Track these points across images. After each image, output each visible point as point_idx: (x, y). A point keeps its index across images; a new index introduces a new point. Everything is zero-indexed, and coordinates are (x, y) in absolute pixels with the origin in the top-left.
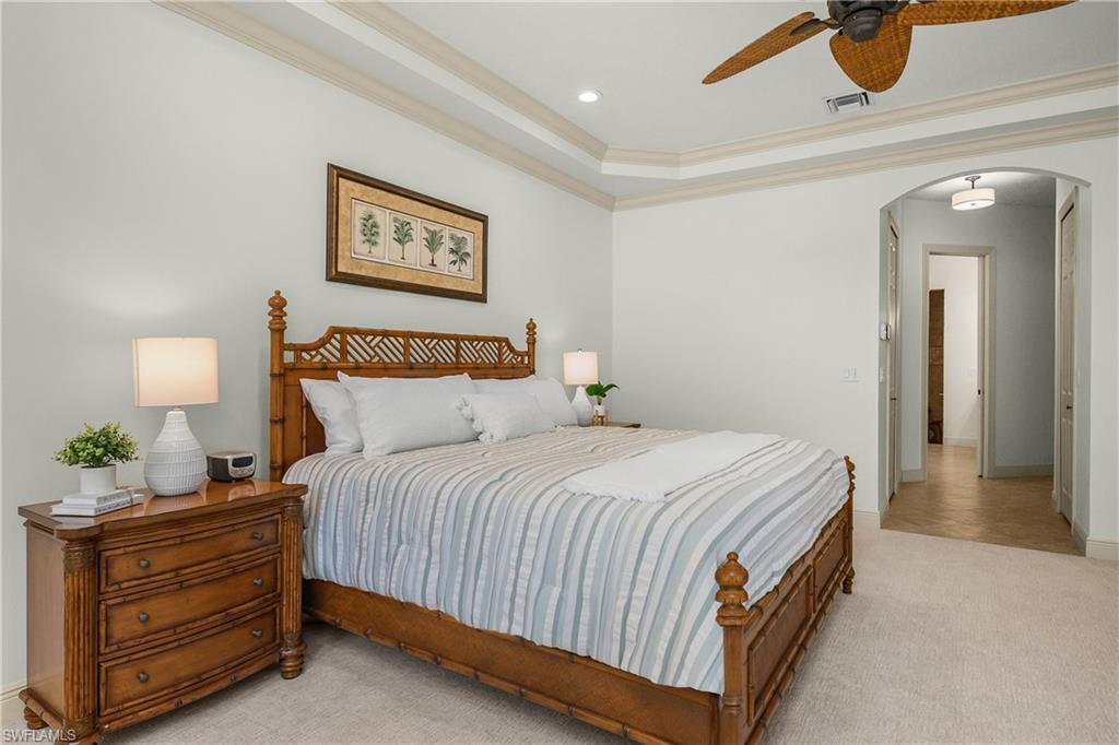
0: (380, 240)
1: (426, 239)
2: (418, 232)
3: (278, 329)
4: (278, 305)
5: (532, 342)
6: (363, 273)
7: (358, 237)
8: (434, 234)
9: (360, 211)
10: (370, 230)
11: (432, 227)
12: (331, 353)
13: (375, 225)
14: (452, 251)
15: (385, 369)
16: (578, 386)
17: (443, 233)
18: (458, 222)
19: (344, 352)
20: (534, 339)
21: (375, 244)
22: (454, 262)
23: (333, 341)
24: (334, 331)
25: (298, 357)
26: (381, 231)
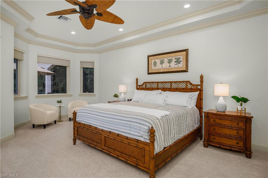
0: (157, 65)
1: (168, 61)
2: (166, 60)
3: (137, 83)
4: (137, 80)
5: (202, 81)
6: (153, 72)
7: (153, 65)
8: (170, 60)
9: (153, 61)
10: (155, 64)
11: (169, 58)
12: (144, 86)
13: (156, 63)
14: (176, 62)
15: (153, 89)
16: (220, 96)
17: (173, 59)
18: (177, 54)
19: (146, 86)
20: (203, 81)
21: (156, 66)
22: (176, 64)
23: (144, 84)
24: (144, 83)
25: (139, 87)
26: (157, 63)
